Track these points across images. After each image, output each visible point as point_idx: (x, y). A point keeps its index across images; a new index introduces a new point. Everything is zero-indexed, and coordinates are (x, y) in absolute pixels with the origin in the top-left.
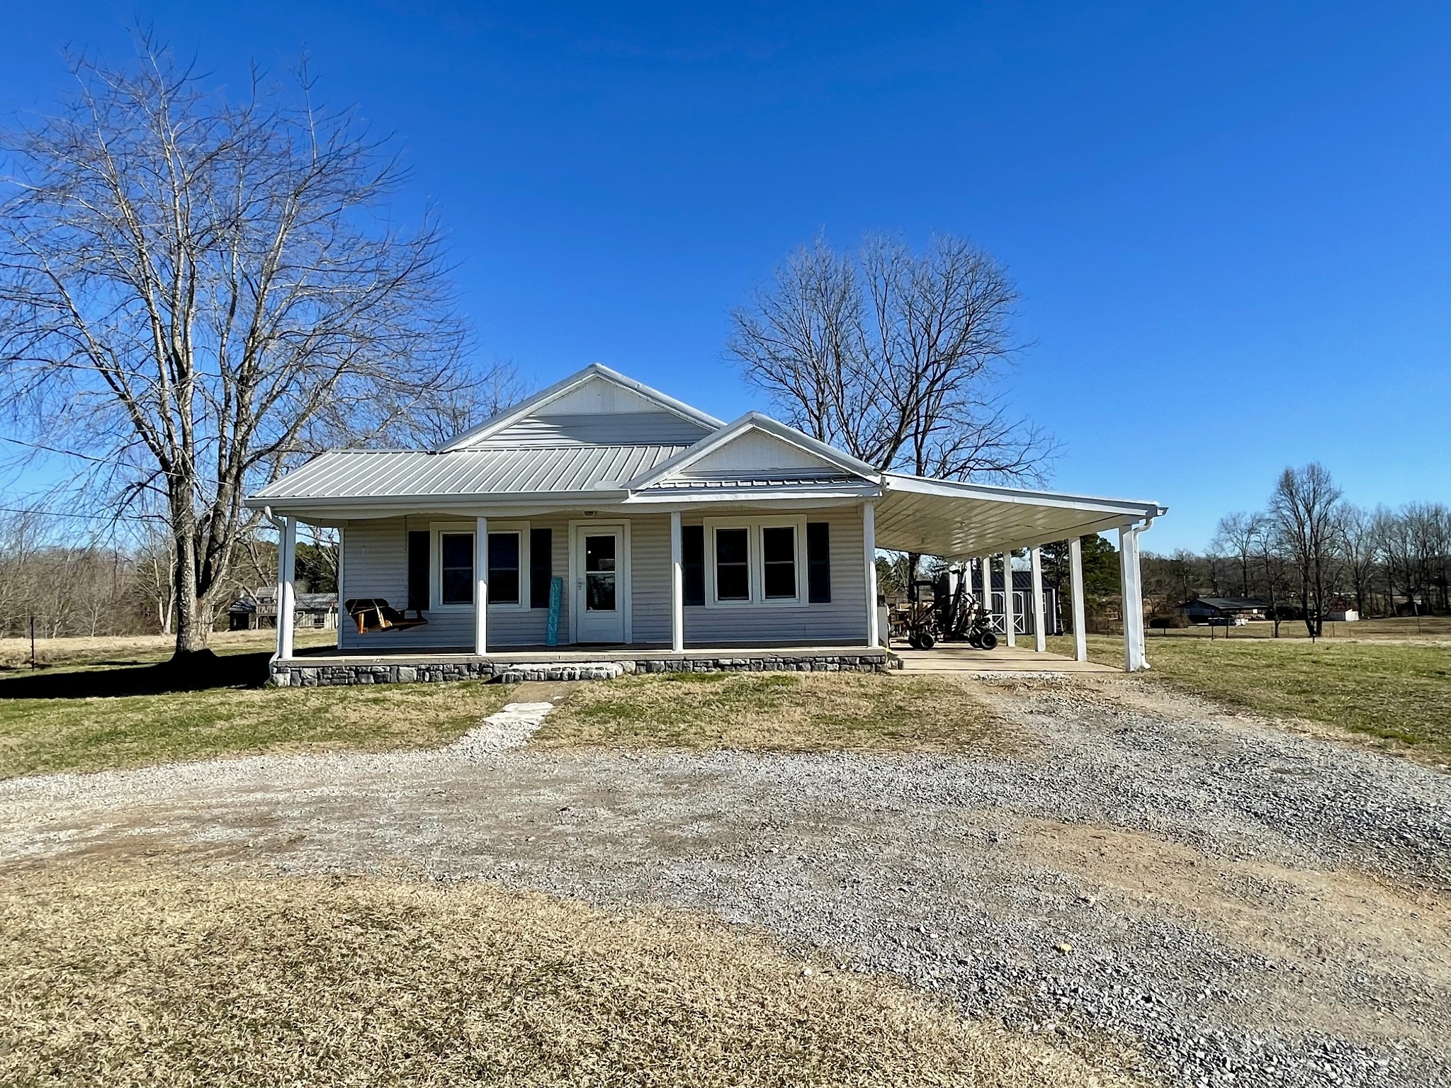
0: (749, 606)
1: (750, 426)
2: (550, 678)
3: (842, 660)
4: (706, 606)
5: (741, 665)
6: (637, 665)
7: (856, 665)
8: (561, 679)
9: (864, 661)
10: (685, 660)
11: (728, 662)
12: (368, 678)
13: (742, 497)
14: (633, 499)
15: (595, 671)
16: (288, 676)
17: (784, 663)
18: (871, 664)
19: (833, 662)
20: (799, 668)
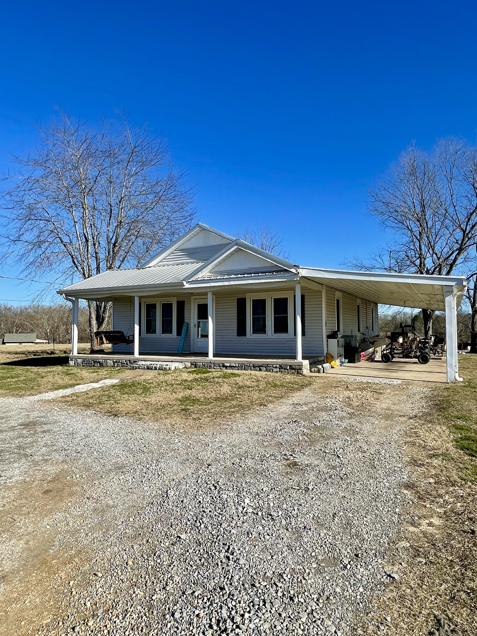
0: (266, 337)
1: (236, 247)
2: (148, 368)
3: (281, 367)
4: (247, 337)
5: (234, 367)
6: (191, 364)
7: (287, 369)
8: (152, 369)
9: (291, 368)
10: (210, 363)
11: (228, 365)
12: (97, 364)
13: (232, 283)
14: (187, 286)
15: (165, 366)
16: (73, 362)
17: (253, 366)
18: (295, 369)
19: (276, 367)
20: (260, 370)
